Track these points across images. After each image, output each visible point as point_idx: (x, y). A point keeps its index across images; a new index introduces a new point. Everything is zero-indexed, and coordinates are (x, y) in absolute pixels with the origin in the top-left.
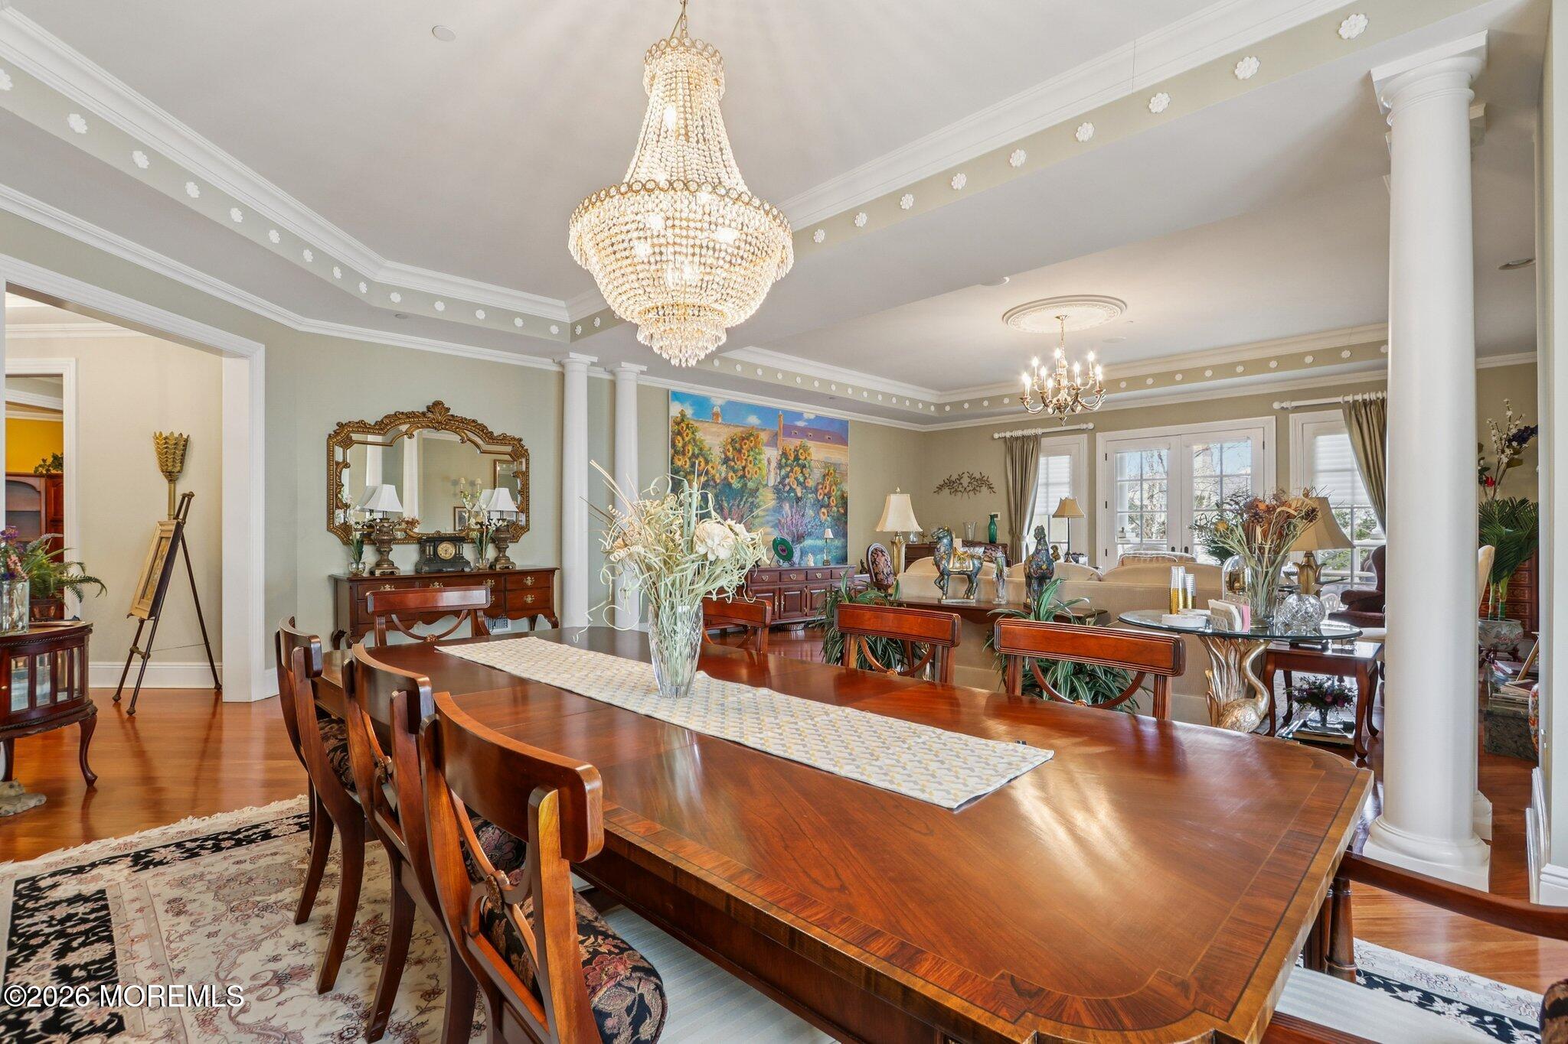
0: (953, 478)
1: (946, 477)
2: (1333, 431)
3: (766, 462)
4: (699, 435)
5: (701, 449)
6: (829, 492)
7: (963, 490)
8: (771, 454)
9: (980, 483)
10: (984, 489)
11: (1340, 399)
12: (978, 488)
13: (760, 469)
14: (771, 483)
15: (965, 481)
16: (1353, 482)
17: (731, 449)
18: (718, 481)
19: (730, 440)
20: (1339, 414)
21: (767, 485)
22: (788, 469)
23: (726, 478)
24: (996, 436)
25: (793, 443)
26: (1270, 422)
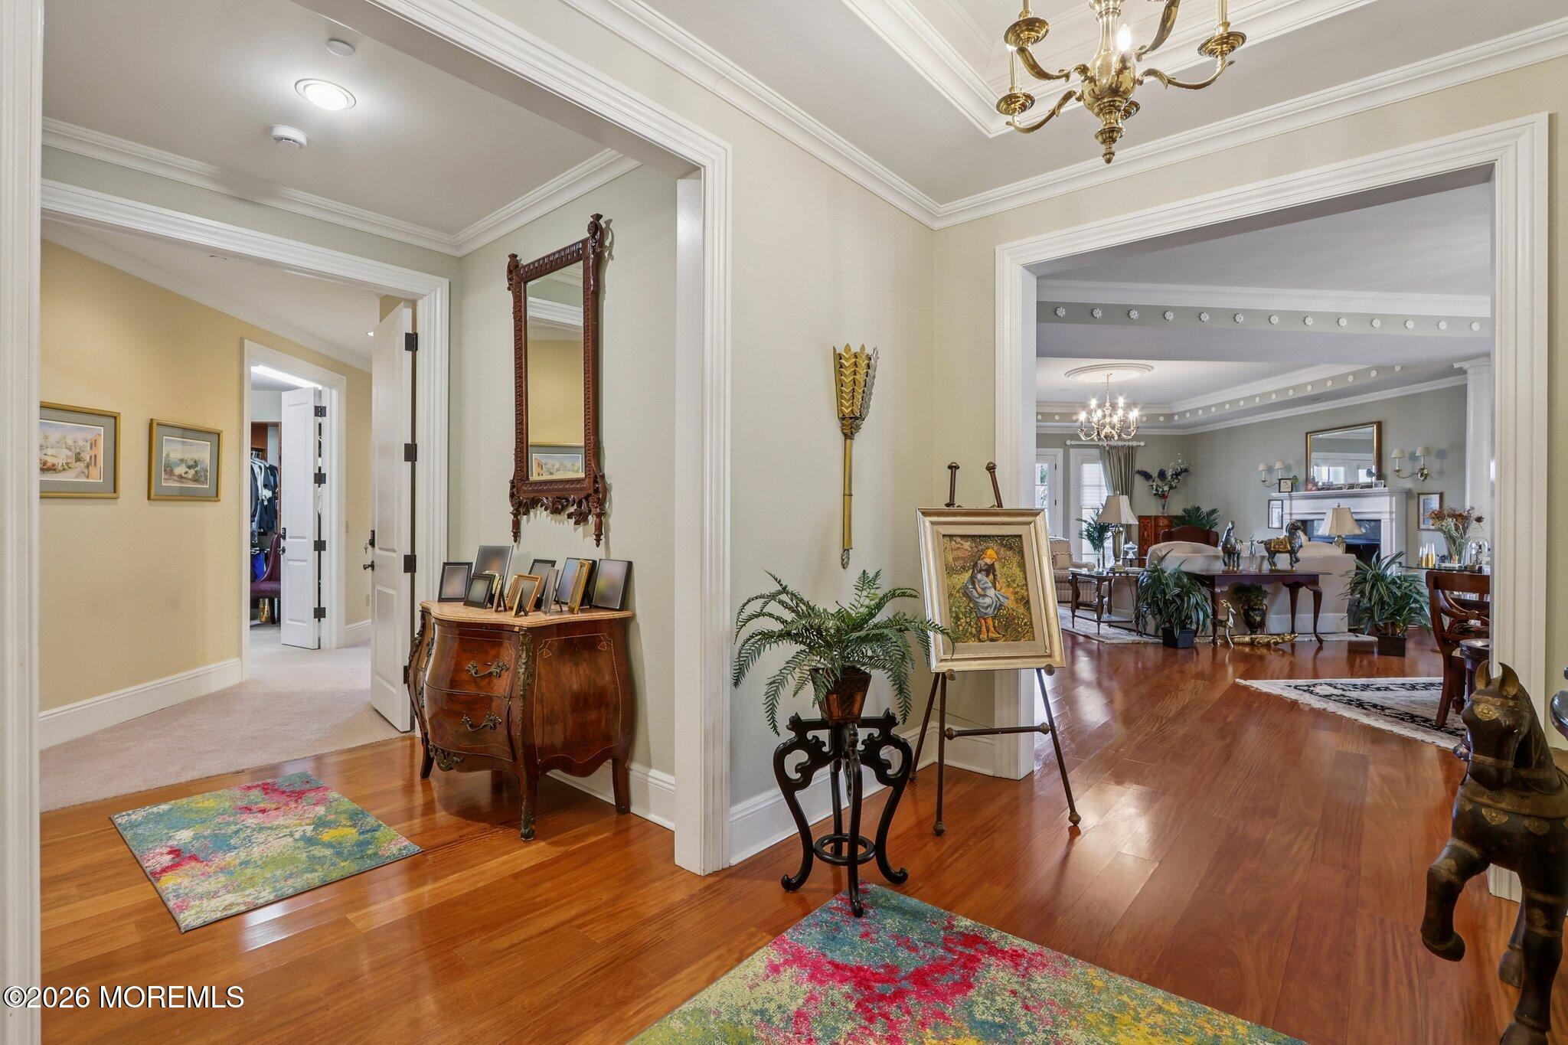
16: (1100, 493)
20: (1098, 452)
26: (1060, 452)
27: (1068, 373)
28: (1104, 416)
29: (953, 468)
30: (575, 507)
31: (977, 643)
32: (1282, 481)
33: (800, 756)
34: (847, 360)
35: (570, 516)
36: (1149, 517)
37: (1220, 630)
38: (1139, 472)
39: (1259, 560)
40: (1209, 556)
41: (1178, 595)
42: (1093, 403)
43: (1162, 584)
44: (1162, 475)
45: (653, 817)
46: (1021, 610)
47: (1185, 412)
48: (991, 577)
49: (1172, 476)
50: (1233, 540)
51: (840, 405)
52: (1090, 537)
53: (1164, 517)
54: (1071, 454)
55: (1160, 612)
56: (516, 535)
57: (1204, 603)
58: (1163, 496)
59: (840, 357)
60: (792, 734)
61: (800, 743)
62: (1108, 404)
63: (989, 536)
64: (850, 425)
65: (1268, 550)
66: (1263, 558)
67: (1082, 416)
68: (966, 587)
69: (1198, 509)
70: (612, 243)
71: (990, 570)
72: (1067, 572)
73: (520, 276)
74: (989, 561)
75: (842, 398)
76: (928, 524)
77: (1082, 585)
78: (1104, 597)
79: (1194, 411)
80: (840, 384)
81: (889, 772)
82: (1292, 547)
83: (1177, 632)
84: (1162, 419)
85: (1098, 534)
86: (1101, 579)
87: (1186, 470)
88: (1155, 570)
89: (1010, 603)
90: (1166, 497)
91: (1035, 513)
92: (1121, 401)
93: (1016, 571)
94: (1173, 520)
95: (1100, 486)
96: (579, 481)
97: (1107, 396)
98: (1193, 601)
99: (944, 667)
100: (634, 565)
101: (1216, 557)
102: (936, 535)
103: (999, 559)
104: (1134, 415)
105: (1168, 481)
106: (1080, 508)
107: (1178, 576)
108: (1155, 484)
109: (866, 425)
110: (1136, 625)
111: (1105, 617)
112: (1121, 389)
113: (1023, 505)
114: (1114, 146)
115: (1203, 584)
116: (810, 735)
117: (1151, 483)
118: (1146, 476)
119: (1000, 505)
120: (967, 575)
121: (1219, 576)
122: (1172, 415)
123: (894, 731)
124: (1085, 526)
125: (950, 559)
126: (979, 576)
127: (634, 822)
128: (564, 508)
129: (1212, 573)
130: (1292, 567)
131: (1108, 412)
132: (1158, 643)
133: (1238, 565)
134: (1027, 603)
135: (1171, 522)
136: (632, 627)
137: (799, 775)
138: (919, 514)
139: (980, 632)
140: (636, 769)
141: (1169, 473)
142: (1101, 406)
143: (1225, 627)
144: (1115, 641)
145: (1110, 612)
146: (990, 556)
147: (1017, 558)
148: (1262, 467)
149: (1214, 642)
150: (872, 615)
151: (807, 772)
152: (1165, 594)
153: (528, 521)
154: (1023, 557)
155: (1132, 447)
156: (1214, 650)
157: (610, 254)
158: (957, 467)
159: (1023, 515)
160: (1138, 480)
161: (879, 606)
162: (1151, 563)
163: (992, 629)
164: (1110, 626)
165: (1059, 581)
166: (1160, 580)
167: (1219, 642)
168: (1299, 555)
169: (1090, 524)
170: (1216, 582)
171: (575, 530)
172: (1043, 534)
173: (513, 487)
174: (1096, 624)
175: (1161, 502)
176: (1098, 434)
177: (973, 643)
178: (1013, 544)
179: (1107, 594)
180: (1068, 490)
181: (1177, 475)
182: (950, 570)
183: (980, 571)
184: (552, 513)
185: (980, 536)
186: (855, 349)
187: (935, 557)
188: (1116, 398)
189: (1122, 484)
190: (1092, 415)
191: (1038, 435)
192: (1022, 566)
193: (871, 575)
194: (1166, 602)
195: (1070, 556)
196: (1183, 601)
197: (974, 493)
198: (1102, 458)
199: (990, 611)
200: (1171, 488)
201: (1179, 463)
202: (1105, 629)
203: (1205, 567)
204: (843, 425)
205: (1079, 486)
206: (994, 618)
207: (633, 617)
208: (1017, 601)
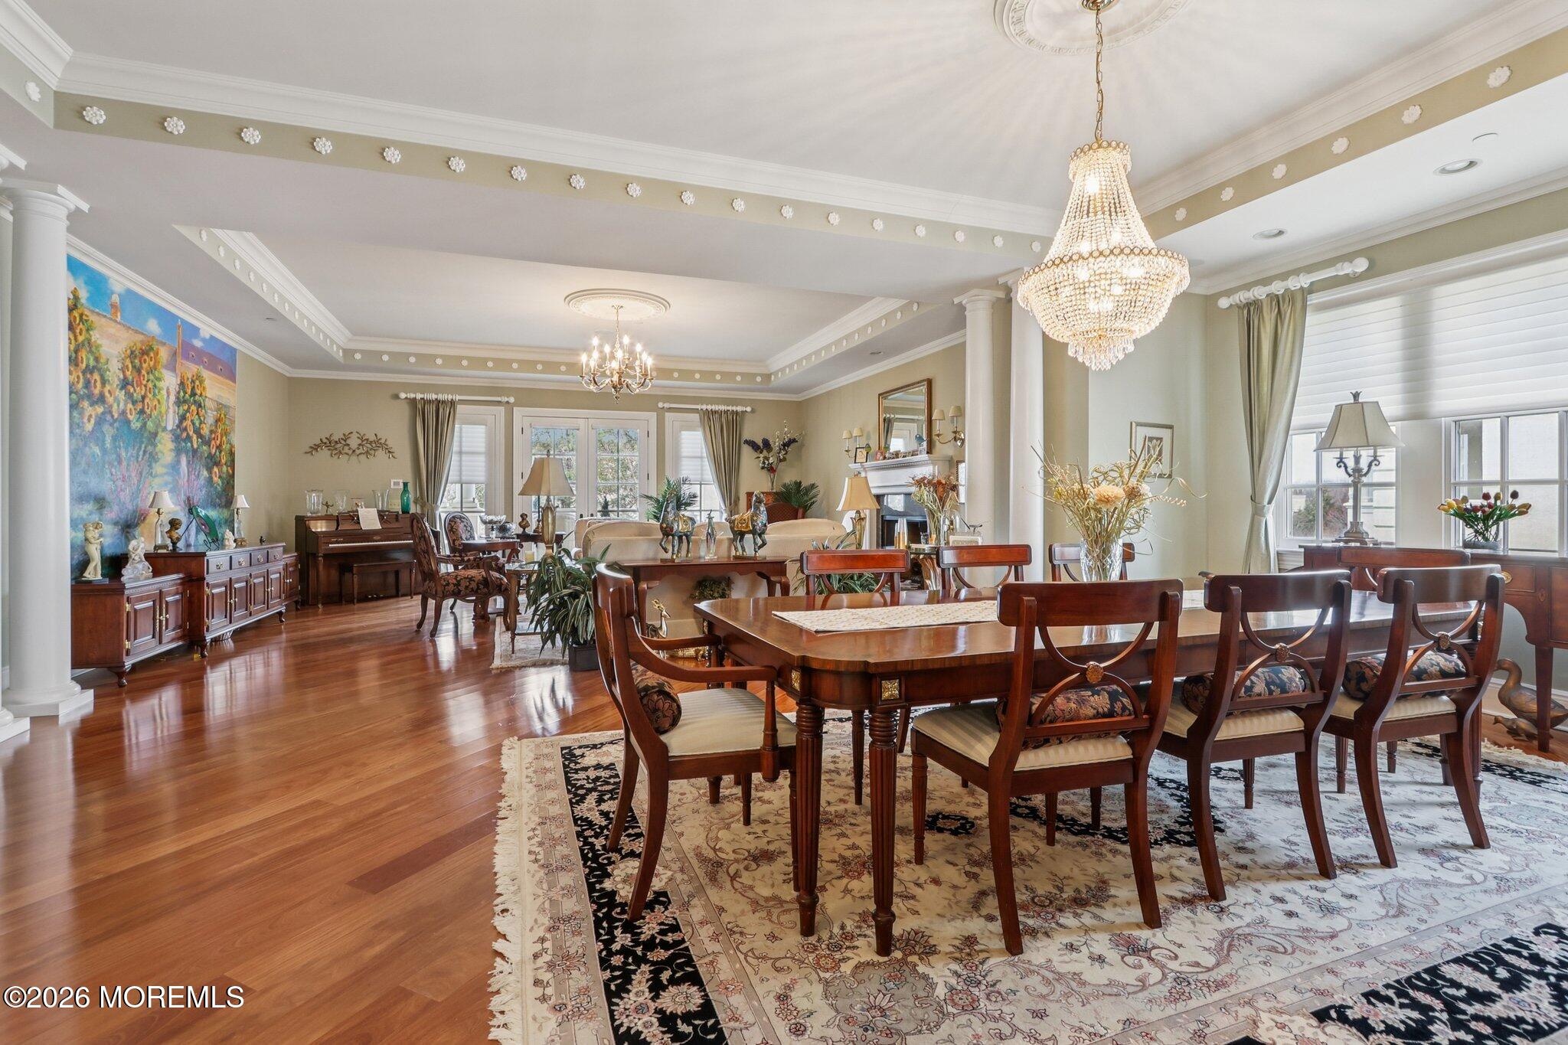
0: (335, 438)
1: (324, 435)
2: (690, 428)
3: (164, 392)
4: (95, 336)
5: (97, 359)
6: (220, 445)
7: (350, 452)
8: (169, 381)
9: (373, 446)
10: (380, 453)
11: (699, 407)
12: (372, 452)
13: (159, 403)
14: (170, 428)
15: (354, 442)
16: (702, 466)
17: (130, 366)
18: (116, 416)
19: (129, 352)
20: (696, 416)
21: (165, 427)
22: (186, 407)
23: (124, 413)
24: (403, 395)
25: (191, 369)
26: (652, 416)
27: (570, 298)
32: (859, 451)
38: (747, 442)
44: (767, 445)
49: (779, 447)
53: (771, 493)
54: (666, 419)
58: (771, 469)
62: (618, 346)
67: (584, 358)
69: (799, 483)
87: (795, 441)
90: (775, 471)
95: (701, 458)
97: (617, 336)
105: (775, 452)
108: (761, 455)
118: (753, 446)
122: (768, 375)
141: (776, 443)
148: (845, 435)
155: (737, 413)
160: (746, 451)
175: (768, 476)
198: (700, 424)
200: (778, 460)
201: (786, 433)
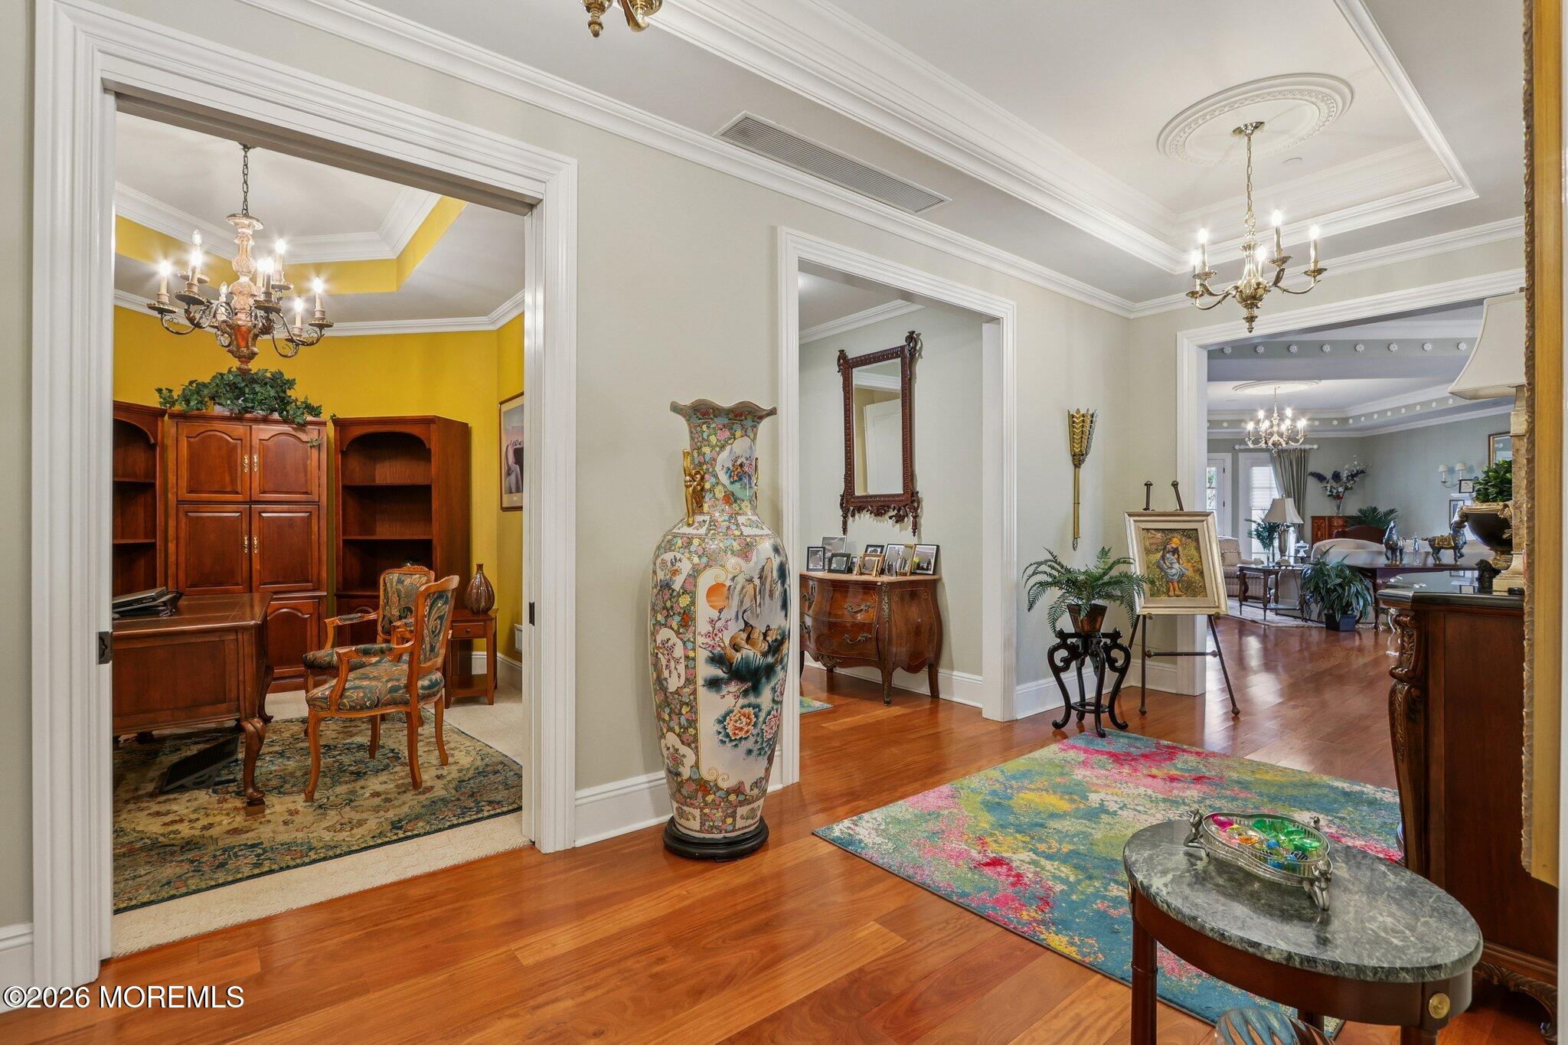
2: (1262, 465)
26: (1228, 457)
27: (1236, 388)
28: (1272, 427)
29: (1148, 485)
30: (896, 512)
31: (1167, 598)
32: (1463, 482)
33: (1063, 653)
34: (1078, 418)
35: (891, 518)
36: (1323, 518)
37: (1382, 617)
38: (1312, 474)
39: (1423, 556)
40: (1373, 552)
41: (1340, 585)
42: (1261, 414)
43: (1325, 575)
44: (1336, 476)
45: (955, 699)
46: (1198, 577)
47: (1360, 416)
48: (1176, 556)
49: (1348, 476)
50: (1395, 537)
51: (1072, 447)
52: (1259, 536)
53: (1339, 517)
54: (1240, 459)
55: (1322, 599)
56: (845, 530)
57: (1366, 592)
58: (1338, 497)
59: (1073, 416)
60: (1059, 640)
61: (1063, 645)
62: (1275, 415)
63: (1175, 530)
64: (1078, 459)
65: (1432, 546)
66: (1427, 553)
67: (1250, 426)
68: (1158, 562)
69: (1375, 509)
70: (921, 348)
71: (1175, 551)
72: (1235, 568)
73: (847, 365)
74: (1174, 546)
75: (1074, 438)
76: (1132, 522)
77: (1250, 580)
78: (1270, 589)
79: (1369, 415)
80: (1072, 433)
81: (1116, 664)
82: (1456, 544)
83: (1338, 617)
84: (1335, 423)
85: (1269, 532)
86: (1267, 572)
87: (1363, 472)
88: (1318, 563)
89: (1190, 573)
90: (1341, 498)
91: (1208, 515)
92: (1289, 412)
93: (1194, 552)
94: (1348, 520)
95: (1270, 488)
96: (898, 495)
97: (1274, 408)
98: (1353, 589)
99: (1145, 612)
100: (941, 548)
101: (1380, 553)
102: (1137, 529)
103: (1182, 544)
104: (1302, 424)
105: (1340, 483)
106: (1249, 510)
107: (1341, 569)
108: (1329, 485)
109: (1088, 459)
110: (1302, 612)
111: (1272, 605)
112: (1289, 400)
113: (1198, 509)
114: (1256, 312)
115: (1365, 576)
116: (1069, 641)
117: (1325, 485)
118: (1320, 478)
119: (1181, 509)
120: (1159, 555)
121: (1381, 569)
122: (1346, 419)
123: (1119, 641)
124: (1254, 526)
125: (1148, 544)
126: (1168, 555)
127: (941, 702)
128: (886, 512)
129: (1375, 567)
130: (1456, 561)
131: (1275, 422)
132: (1322, 627)
133: (1401, 560)
134: (1202, 573)
135: (1346, 522)
136: (939, 585)
137: (1062, 664)
138: (1126, 515)
139: (1168, 590)
140: (943, 673)
141: (1344, 475)
142: (1269, 416)
143: (1387, 614)
144: (1280, 625)
145: (1277, 602)
146: (1175, 542)
147: (1194, 544)
148: (1441, 468)
149: (1376, 627)
150: (1105, 574)
151: (1067, 662)
152: (1327, 583)
153: (853, 521)
154: (1198, 543)
155: (1305, 450)
156: (1376, 634)
157: (920, 355)
158: (1151, 485)
159: (1198, 516)
160: (1312, 483)
161: (1110, 568)
162: (1315, 557)
163: (1177, 589)
164: (1277, 614)
165: (1227, 577)
166: (1322, 573)
167: (1381, 628)
168: (1463, 551)
169: (1259, 524)
170: (1378, 574)
171: (893, 526)
172: (1215, 532)
173: (842, 499)
174: (1262, 611)
175: (1334, 503)
176: (1266, 443)
177: (1164, 598)
178: (1192, 535)
179: (1274, 587)
180: (1237, 492)
181: (1353, 476)
182: (1148, 551)
183: (1168, 552)
184: (876, 515)
185: (1168, 530)
186: (1083, 412)
187: (1137, 543)
188: (1284, 409)
189: (1294, 489)
190: (1261, 424)
191: (1208, 440)
192: (1198, 549)
193: (1107, 550)
194: (1328, 591)
195: (1239, 553)
196: (1344, 590)
197: (1163, 501)
198: (1273, 461)
199: (1176, 577)
200: (1346, 489)
201: (1356, 465)
202: (1270, 615)
203: (1368, 561)
204: (1074, 459)
205: (1249, 489)
206: (1178, 582)
207: (940, 579)
208: (1194, 571)
